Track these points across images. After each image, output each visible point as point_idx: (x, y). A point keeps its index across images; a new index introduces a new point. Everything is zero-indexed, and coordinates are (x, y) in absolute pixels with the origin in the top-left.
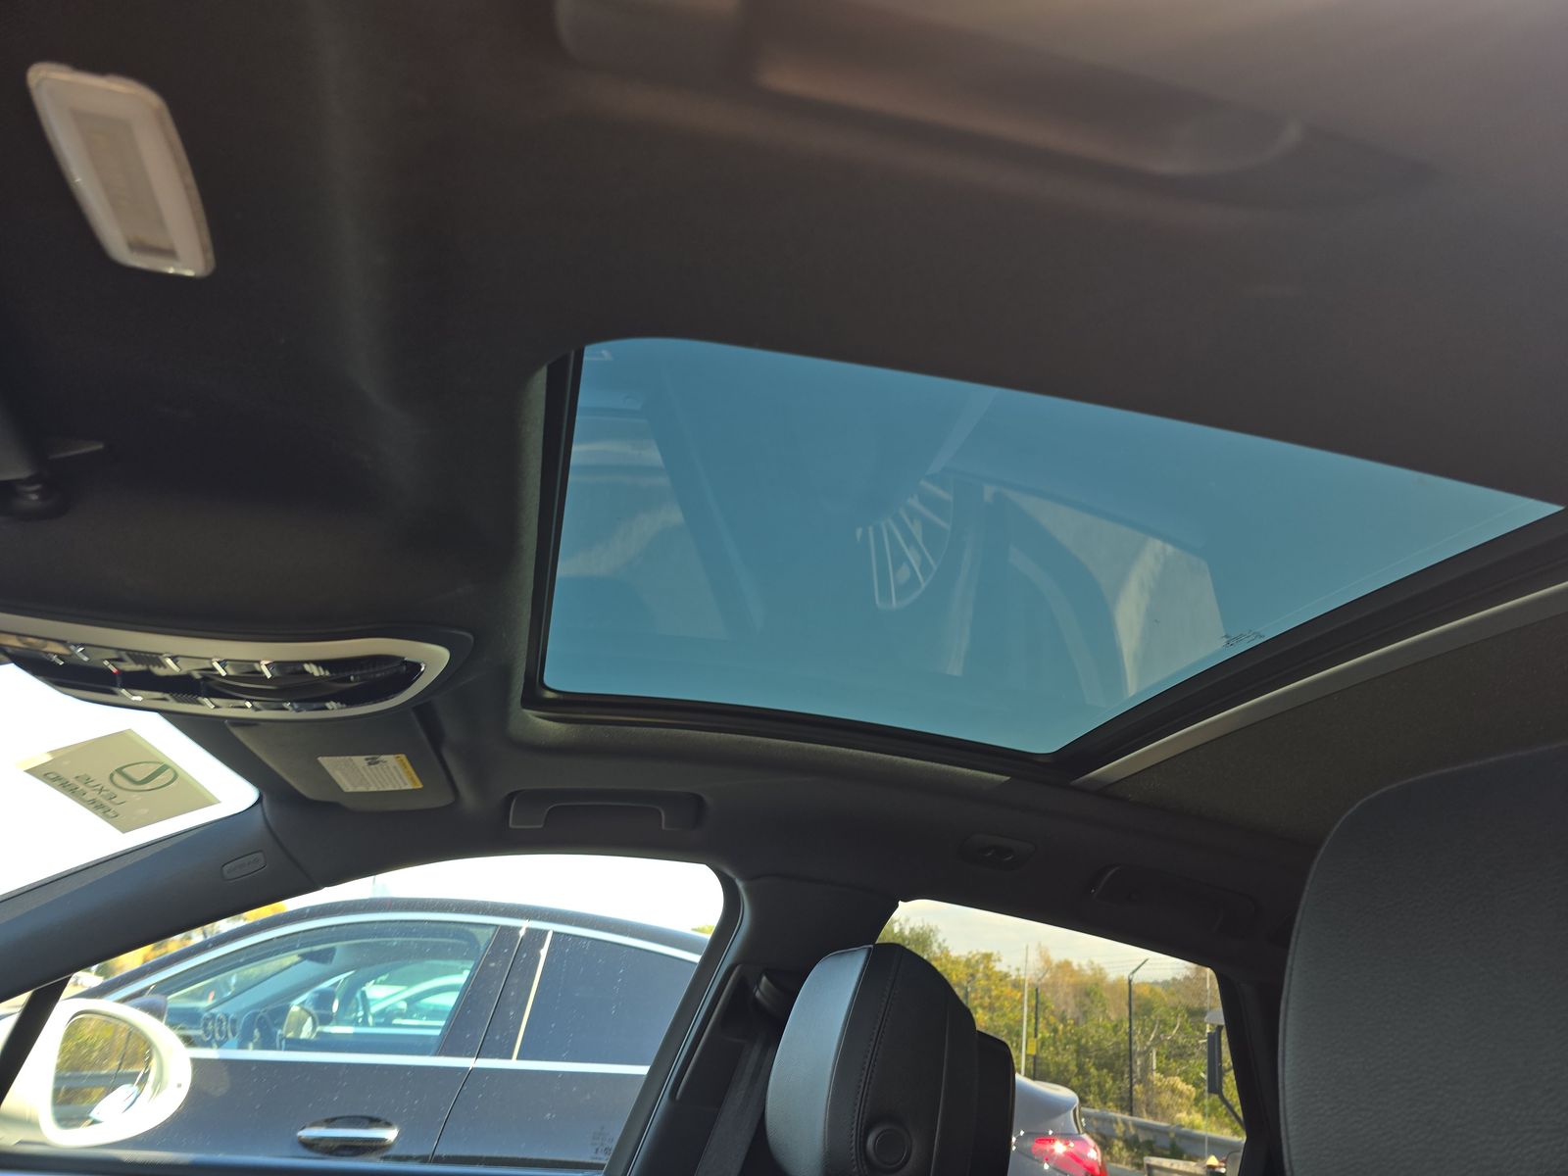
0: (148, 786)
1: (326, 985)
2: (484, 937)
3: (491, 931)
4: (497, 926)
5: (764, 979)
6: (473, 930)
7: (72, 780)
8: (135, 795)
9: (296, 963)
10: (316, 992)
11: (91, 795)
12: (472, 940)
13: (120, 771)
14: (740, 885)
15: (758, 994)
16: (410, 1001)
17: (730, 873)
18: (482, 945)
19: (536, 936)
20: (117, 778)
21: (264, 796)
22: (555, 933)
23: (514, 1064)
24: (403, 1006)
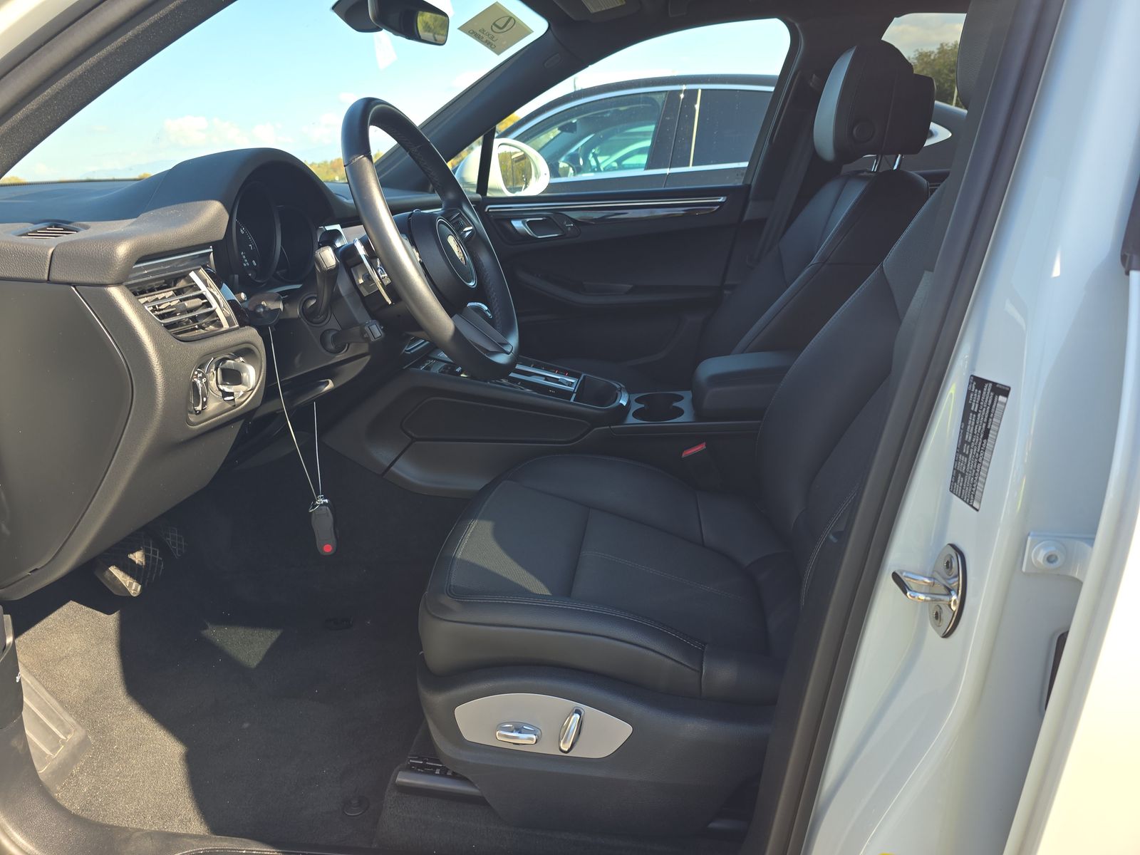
0: (505, 29)
1: (573, 150)
2: (660, 99)
3: (664, 95)
4: (667, 91)
5: (814, 76)
6: (653, 96)
7: (478, 32)
8: (501, 35)
9: (559, 135)
10: (569, 155)
11: (486, 38)
12: (653, 102)
13: (494, 24)
14: (797, 25)
15: (811, 84)
16: (619, 161)
17: (790, 20)
18: (660, 104)
19: (691, 95)
20: (494, 28)
21: (551, 24)
22: (702, 90)
23: (691, 168)
24: (615, 165)
